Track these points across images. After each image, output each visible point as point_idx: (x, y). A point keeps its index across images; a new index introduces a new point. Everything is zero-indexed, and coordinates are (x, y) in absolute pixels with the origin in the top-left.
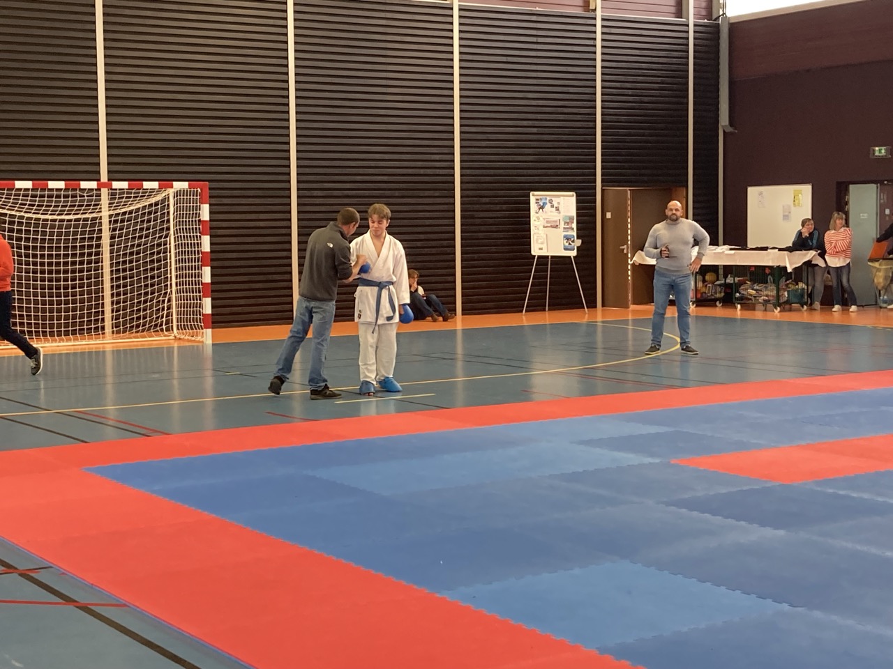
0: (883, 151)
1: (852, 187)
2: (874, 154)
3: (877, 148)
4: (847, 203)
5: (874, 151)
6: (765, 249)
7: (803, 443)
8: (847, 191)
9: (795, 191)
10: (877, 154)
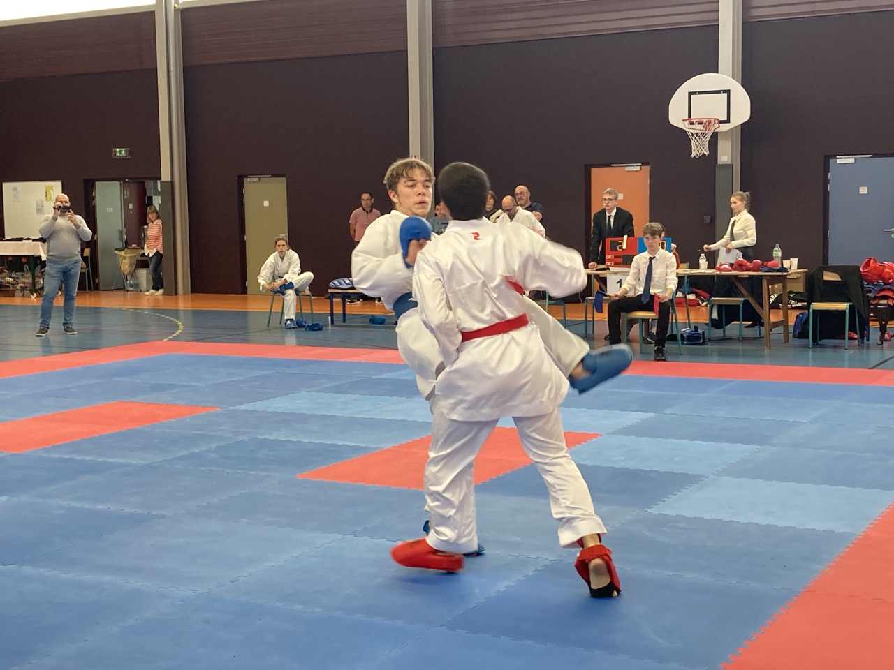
0: (123, 152)
1: (98, 184)
2: (115, 155)
3: (118, 150)
4: (94, 198)
5: (115, 152)
6: (21, 240)
7: (39, 415)
8: (93, 186)
9: (46, 187)
10: (118, 154)
